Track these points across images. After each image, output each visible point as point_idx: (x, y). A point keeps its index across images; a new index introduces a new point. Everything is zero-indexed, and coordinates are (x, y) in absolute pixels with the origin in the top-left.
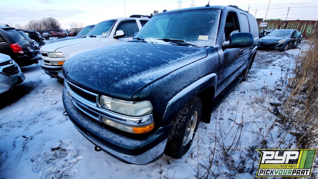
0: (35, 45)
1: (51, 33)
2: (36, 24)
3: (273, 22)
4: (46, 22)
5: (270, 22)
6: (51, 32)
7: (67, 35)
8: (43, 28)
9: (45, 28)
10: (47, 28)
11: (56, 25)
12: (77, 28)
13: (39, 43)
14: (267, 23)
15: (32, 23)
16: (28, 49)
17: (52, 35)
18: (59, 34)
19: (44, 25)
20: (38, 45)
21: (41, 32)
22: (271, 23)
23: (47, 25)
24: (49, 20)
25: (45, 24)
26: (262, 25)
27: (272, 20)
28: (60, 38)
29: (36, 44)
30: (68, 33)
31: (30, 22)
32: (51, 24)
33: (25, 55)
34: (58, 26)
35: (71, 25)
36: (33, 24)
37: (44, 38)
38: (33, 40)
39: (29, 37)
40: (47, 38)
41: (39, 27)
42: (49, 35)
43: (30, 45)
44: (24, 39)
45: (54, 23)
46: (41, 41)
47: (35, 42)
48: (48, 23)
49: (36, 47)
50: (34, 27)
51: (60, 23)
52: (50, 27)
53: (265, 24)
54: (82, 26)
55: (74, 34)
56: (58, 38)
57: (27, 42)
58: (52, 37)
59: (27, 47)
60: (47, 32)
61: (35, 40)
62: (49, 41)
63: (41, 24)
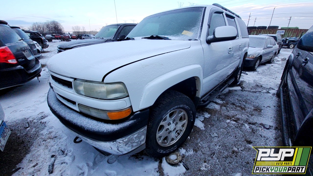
0: (37, 48)
1: (54, 36)
2: (39, 27)
3: (291, 30)
4: (49, 25)
5: (287, 30)
6: (54, 34)
7: (70, 37)
8: (46, 31)
9: (48, 30)
10: (50, 30)
11: (58, 28)
12: (79, 31)
13: (42, 45)
14: (284, 31)
15: (35, 26)
16: (26, 55)
17: (55, 37)
18: (62, 36)
19: (47, 28)
20: (41, 48)
21: (44, 35)
22: (289, 31)
23: (50, 28)
24: (52, 24)
25: (48, 26)
26: (279, 32)
27: (289, 28)
28: (63, 41)
29: (38, 46)
30: (71, 36)
31: (33, 25)
32: (54, 27)
33: (19, 66)
34: (61, 29)
35: (73, 28)
36: (37, 26)
37: (47, 40)
38: (35, 42)
39: (29, 38)
40: (50, 40)
41: (42, 29)
42: (52, 38)
43: (30, 48)
44: (20, 40)
45: (57, 26)
46: (45, 43)
47: (37, 43)
48: (51, 26)
49: (38, 50)
50: (37, 29)
51: (63, 27)
52: (53, 30)
53: (282, 32)
54: (84, 29)
55: (77, 37)
56: (61, 41)
57: (25, 44)
58: (55, 39)
59: (23, 52)
60: (50, 35)
61: (38, 42)
62: (52, 43)
63: (44, 27)
